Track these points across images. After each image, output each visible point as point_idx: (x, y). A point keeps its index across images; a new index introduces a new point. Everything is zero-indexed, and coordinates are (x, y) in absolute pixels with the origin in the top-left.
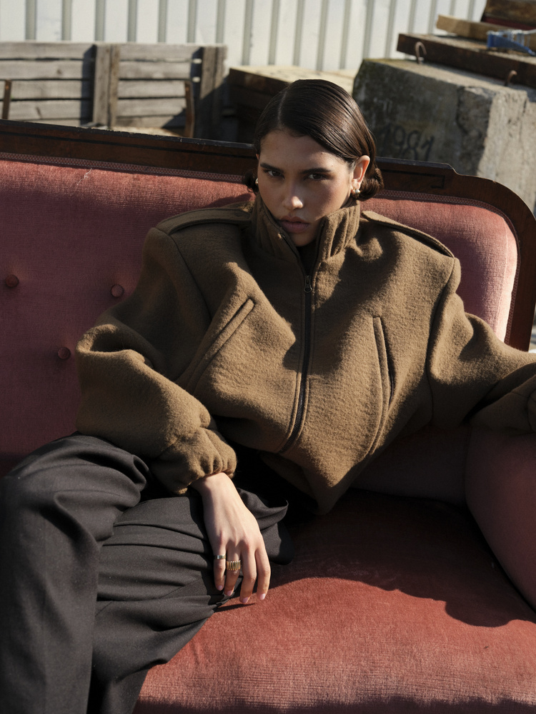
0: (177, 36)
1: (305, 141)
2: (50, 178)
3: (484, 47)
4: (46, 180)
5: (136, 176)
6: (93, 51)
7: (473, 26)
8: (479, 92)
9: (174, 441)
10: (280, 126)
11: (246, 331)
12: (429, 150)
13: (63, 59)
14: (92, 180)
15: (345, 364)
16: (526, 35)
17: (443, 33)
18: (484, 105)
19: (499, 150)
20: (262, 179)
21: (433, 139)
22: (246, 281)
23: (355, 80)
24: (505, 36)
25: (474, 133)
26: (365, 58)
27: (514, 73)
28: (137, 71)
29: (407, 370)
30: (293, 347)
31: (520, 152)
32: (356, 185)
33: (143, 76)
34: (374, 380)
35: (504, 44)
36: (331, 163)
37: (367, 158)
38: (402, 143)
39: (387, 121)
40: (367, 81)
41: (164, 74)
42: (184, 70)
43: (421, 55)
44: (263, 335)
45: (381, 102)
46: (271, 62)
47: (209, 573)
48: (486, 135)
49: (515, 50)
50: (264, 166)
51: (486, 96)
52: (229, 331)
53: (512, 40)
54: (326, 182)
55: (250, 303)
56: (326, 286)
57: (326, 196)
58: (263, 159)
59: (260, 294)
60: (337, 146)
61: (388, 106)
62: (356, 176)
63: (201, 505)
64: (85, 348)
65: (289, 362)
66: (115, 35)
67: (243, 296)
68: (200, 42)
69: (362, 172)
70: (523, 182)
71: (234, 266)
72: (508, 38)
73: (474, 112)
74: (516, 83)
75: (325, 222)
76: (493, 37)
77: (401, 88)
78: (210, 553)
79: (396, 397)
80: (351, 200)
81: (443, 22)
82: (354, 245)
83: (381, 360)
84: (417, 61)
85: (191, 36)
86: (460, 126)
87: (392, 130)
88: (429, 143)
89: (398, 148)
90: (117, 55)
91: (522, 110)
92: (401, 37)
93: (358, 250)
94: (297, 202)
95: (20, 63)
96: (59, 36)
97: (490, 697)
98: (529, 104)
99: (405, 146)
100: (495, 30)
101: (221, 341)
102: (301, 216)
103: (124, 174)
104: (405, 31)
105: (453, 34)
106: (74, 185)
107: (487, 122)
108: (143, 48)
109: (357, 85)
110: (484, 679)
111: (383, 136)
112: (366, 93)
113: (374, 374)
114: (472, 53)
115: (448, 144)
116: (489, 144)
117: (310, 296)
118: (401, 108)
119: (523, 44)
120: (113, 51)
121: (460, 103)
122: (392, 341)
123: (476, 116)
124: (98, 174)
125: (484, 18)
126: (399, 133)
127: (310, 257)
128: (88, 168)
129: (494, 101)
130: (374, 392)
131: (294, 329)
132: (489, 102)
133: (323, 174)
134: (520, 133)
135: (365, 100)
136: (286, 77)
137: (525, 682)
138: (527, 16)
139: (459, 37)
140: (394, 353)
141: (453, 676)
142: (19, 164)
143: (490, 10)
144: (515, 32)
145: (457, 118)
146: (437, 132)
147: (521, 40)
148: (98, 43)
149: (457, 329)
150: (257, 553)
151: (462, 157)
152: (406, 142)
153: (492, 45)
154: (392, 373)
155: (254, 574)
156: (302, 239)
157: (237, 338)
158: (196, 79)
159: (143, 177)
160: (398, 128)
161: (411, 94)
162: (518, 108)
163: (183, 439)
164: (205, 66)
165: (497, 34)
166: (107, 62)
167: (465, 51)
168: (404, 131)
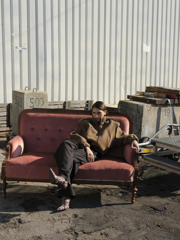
0: (82, 99)
1: (98, 109)
3: (144, 97)
6: (65, 102)
7: (143, 93)
8: (141, 105)
9: (82, 143)
10: (95, 107)
11: (91, 131)
12: (133, 117)
13: (59, 105)
15: (103, 134)
16: (153, 94)
18: (142, 107)
19: (146, 116)
20: (93, 114)
21: (133, 115)
22: (91, 126)
23: (118, 105)
24: (148, 94)
25: (141, 113)
26: (120, 100)
27: (148, 101)
28: (74, 106)
29: (112, 136)
30: (97, 134)
31: (151, 116)
32: (105, 114)
33: (75, 107)
34: (107, 137)
35: (148, 96)
36: (101, 111)
37: (106, 110)
39: (125, 112)
40: (120, 105)
41: (80, 107)
42: (84, 106)
43: (131, 99)
44: (93, 132)
45: (123, 108)
47: (87, 157)
48: (143, 113)
50: (93, 112)
51: (142, 106)
52: (89, 131)
54: (101, 114)
55: (91, 128)
56: (101, 127)
57: (101, 115)
58: (93, 111)
59: (93, 127)
60: (102, 109)
62: (105, 113)
63: (86, 150)
64: (71, 134)
65: (97, 135)
66: (69, 99)
67: (90, 127)
68: (87, 100)
69: (106, 112)
70: (153, 122)
71: (89, 124)
73: (140, 109)
74: (149, 103)
75: (101, 118)
78: (87, 155)
79: (111, 141)
80: (105, 116)
81: (137, 92)
82: (105, 121)
83: (108, 135)
84: (130, 100)
85: (85, 98)
86: (138, 112)
88: (133, 116)
90: (70, 103)
91: (150, 108)
92: (128, 96)
93: (106, 122)
94: (97, 116)
95: (50, 106)
96: (58, 100)
98: (152, 107)
101: (88, 132)
102: (98, 118)
105: (140, 95)
106: (69, 117)
107: (143, 111)
108: (75, 101)
112: (120, 107)
113: (107, 136)
114: (141, 98)
115: (136, 115)
116: (144, 115)
117: (99, 128)
118: (127, 109)
119: (151, 95)
120: (69, 102)
121: (138, 107)
122: (110, 132)
123: (141, 110)
124: (72, 115)
125: (146, 91)
127: (99, 123)
129: (144, 106)
130: (108, 138)
131: (98, 132)
132: (143, 107)
133: (100, 113)
134: (151, 113)
138: (154, 90)
140: (110, 134)
143: (147, 89)
144: (150, 93)
145: (137, 110)
146: (134, 113)
148: (66, 101)
149: (120, 132)
150: (93, 156)
151: (139, 118)
153: (146, 96)
154: (110, 136)
155: (92, 158)
156: (98, 121)
157: (90, 132)
158: (87, 107)
161: (129, 106)
162: (149, 108)
163: (83, 142)
164: (89, 105)
165: (146, 94)
166: (68, 105)
168: (128, 114)
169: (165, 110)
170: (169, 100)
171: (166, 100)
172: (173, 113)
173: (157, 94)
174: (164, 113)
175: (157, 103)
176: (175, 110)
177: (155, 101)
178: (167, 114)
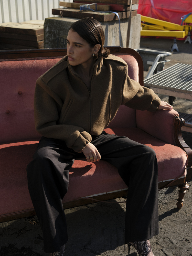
2: (26, 64)
3: (79, 10)
4: (25, 64)
5: (47, 60)
7: (72, 4)
14: (36, 62)
16: (90, 6)
17: (63, 7)
23: (44, 25)
35: (85, 9)
38: (63, 42)
39: (57, 36)
40: (48, 25)
43: (62, 15)
45: (54, 31)
46: (3, 22)
49: (88, 10)
53: (87, 7)
61: (57, 32)
72: (86, 7)
76: (81, 7)
77: (60, 26)
81: (61, 4)
87: (60, 39)
89: (62, 44)
97: (168, 159)
99: (65, 43)
100: (82, 5)
103: (44, 60)
104: (52, 8)
105: (66, 7)
106: (33, 65)
109: (45, 26)
110: (166, 155)
111: (57, 41)
112: (49, 29)
118: (61, 32)
119: (90, 8)
124: (38, 61)
125: (74, 1)
126: (62, 40)
128: (34, 60)
135: (49, 31)
136: (12, 26)
137: (174, 154)
139: (68, 8)
141: (160, 156)
142: (17, 61)
144: (88, 5)
147: (89, 7)
152: (65, 42)
153: (82, 10)
159: (49, 60)
160: (61, 38)
161: (64, 27)
165: (82, 6)
167: (75, 12)
168: (63, 39)
169: (112, 29)
170: (117, 14)
171: (114, 14)
172: (120, 32)
173: (96, 6)
174: (111, 33)
175: (105, 20)
176: (121, 28)
177: (102, 16)
178: (114, 35)
